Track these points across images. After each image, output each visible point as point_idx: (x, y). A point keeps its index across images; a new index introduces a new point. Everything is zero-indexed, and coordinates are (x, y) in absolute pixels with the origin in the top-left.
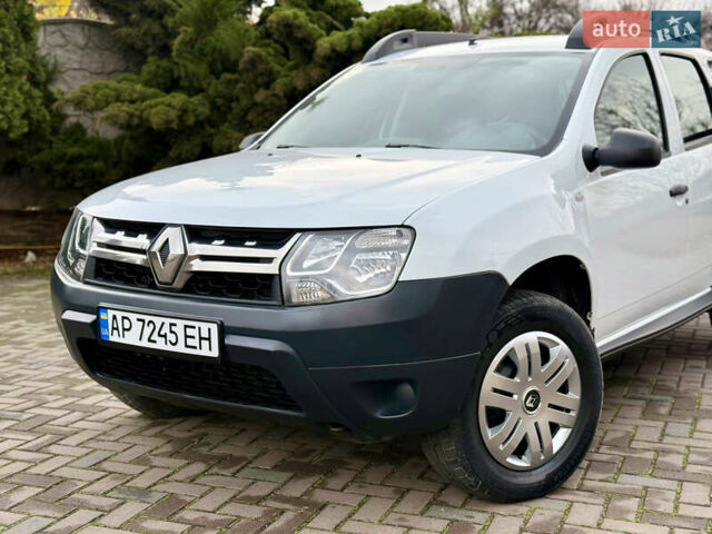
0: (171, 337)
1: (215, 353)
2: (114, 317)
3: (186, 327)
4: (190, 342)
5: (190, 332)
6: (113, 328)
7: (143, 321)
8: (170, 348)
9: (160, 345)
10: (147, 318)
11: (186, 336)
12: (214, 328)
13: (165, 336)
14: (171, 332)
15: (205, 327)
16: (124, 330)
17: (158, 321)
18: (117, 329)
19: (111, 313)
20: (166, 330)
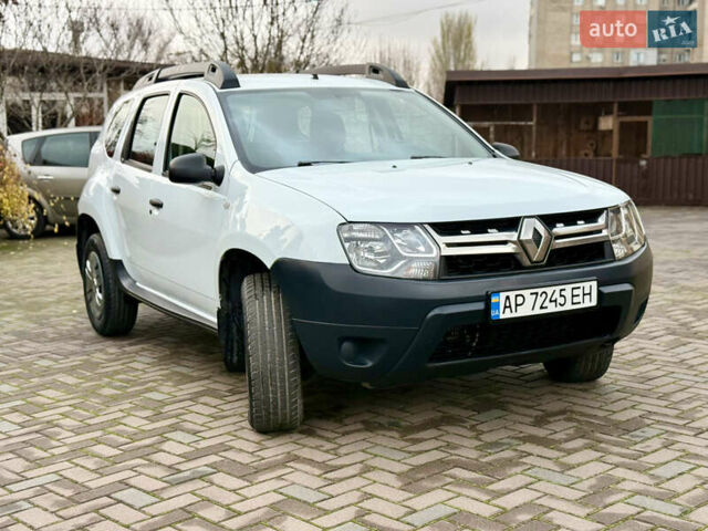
0: (561, 300)
1: (594, 303)
2: (508, 298)
3: (573, 289)
4: (576, 300)
5: (576, 292)
6: (505, 307)
7: (537, 294)
8: (560, 309)
9: (552, 308)
10: (540, 291)
11: (573, 296)
12: (594, 284)
13: (555, 301)
14: (561, 296)
15: (587, 285)
16: (517, 305)
17: (549, 290)
18: (510, 307)
19: (503, 295)
20: (557, 295)
